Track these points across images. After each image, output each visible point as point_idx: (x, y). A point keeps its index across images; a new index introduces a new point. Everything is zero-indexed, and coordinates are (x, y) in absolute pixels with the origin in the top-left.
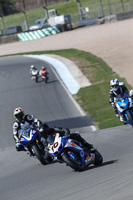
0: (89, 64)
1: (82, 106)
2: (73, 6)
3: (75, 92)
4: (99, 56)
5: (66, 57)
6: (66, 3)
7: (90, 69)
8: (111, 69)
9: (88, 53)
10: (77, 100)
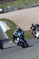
0: (9, 23)
1: (7, 35)
2: (5, 6)
3: (5, 31)
4: (12, 21)
5: (3, 21)
6: (2, 5)
7: (10, 24)
8: (16, 25)
9: (9, 20)
10: (6, 34)
